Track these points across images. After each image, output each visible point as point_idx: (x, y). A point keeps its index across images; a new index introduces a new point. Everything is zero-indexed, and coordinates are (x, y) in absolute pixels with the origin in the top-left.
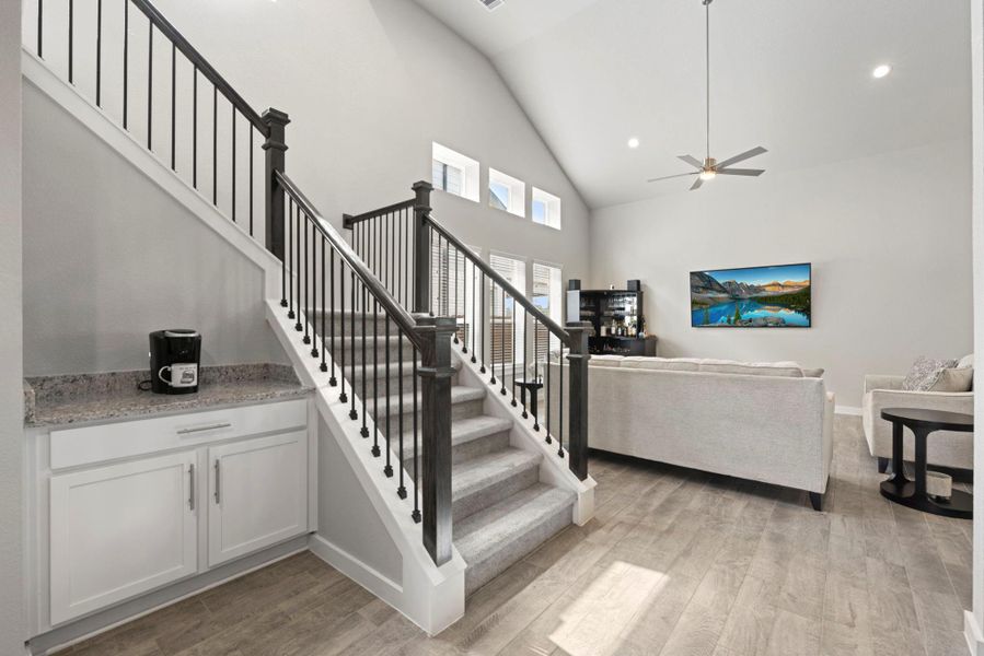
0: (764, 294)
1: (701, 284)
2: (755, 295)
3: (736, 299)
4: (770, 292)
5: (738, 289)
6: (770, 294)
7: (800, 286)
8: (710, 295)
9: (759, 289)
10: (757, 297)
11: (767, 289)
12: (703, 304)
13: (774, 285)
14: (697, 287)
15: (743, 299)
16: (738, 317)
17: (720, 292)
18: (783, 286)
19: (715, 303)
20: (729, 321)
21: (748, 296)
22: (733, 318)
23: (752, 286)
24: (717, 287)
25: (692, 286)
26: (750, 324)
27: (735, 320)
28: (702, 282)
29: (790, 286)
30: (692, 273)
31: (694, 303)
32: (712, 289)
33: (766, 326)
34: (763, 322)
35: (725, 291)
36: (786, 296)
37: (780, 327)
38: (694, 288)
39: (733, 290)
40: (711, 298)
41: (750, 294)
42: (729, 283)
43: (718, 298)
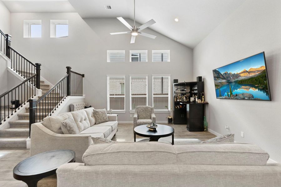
0: (240, 79)
2: (236, 79)
3: (229, 82)
4: (243, 77)
5: (230, 77)
7: (258, 71)
8: (220, 81)
9: (237, 76)
10: (237, 81)
11: (242, 75)
12: (218, 86)
13: (244, 72)
14: (215, 77)
15: (232, 82)
16: (231, 93)
17: (222, 79)
18: (249, 72)
19: (222, 85)
20: (228, 95)
21: (233, 80)
22: (229, 94)
23: (234, 74)
24: (221, 77)
26: (236, 97)
27: (230, 95)
29: (254, 72)
30: (213, 71)
31: (216, 86)
32: (220, 78)
33: (244, 99)
34: (242, 97)
35: (224, 78)
36: (251, 79)
37: (251, 100)
39: (227, 77)
40: (220, 83)
41: (234, 79)
42: (225, 73)
43: (223, 82)
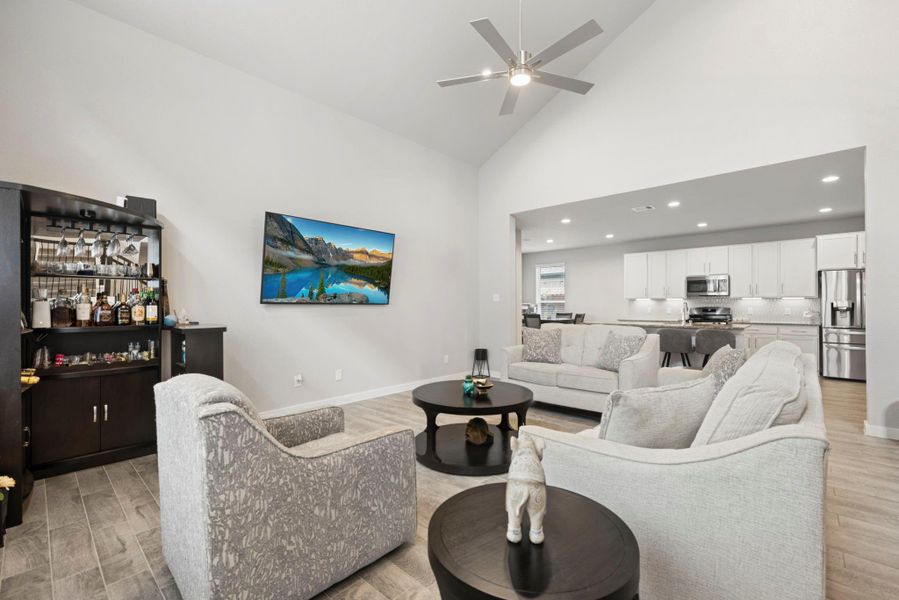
0: (351, 262)
1: (280, 234)
2: (342, 262)
3: (321, 264)
4: (358, 260)
5: (326, 252)
6: (357, 263)
7: (384, 258)
8: (291, 254)
9: (346, 255)
10: (344, 265)
11: (356, 256)
12: (282, 266)
13: (362, 252)
14: (275, 238)
15: (330, 266)
16: (322, 291)
17: (303, 250)
18: (371, 256)
19: (296, 266)
20: (311, 294)
21: (335, 262)
22: (315, 291)
23: (340, 249)
24: (301, 244)
25: (267, 236)
26: (335, 300)
27: (318, 295)
28: (280, 230)
29: (378, 258)
30: (269, 215)
31: (267, 262)
32: (294, 245)
33: (350, 303)
34: (348, 299)
35: (309, 251)
36: (372, 268)
37: (363, 304)
38: (269, 239)
39: (319, 251)
40: (291, 258)
41: (337, 260)
42: (316, 240)
43: (301, 260)
